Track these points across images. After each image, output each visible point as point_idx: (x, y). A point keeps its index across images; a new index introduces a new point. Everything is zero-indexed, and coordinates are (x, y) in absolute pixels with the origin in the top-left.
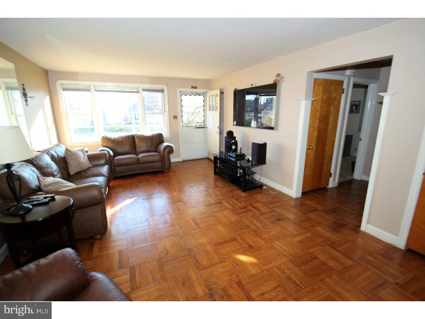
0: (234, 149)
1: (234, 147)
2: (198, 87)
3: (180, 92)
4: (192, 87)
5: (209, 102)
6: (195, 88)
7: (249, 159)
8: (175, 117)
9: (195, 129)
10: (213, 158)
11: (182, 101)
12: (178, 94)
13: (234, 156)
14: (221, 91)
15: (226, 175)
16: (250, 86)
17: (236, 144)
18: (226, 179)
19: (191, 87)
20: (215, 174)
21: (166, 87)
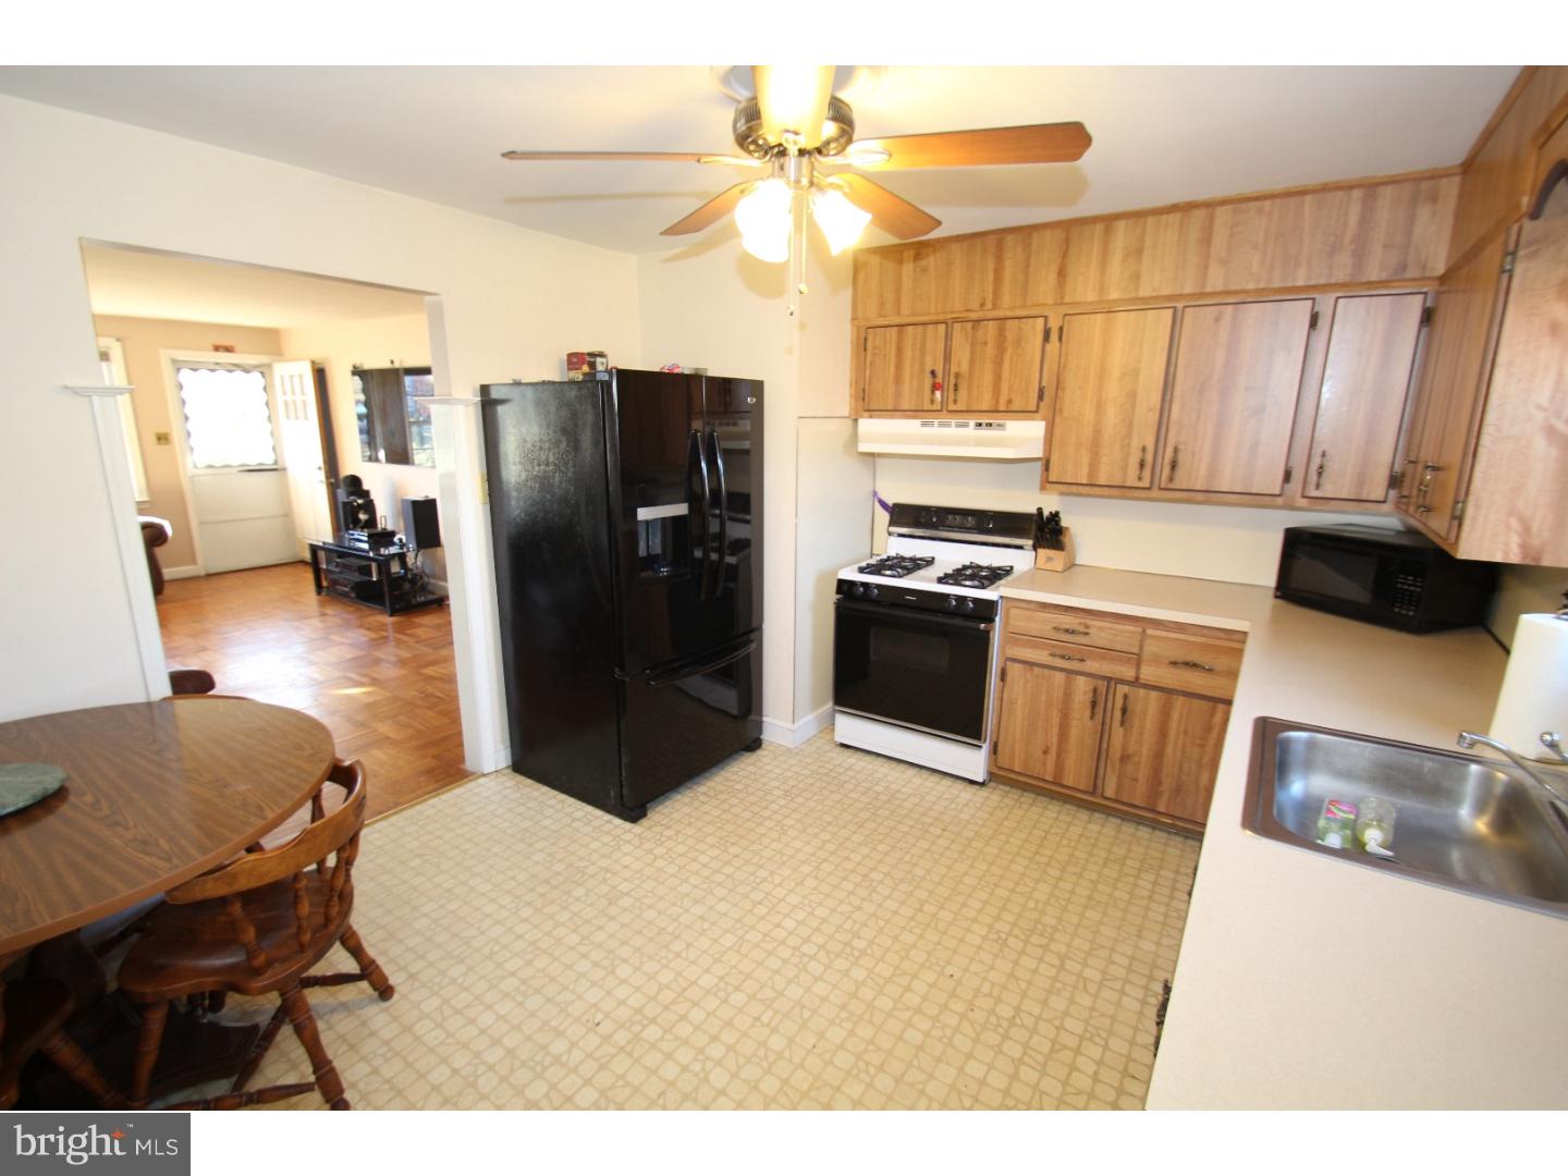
0: (366, 521)
1: (363, 517)
2: (236, 349)
3: (174, 361)
4: (217, 348)
5: (285, 393)
6: (229, 349)
7: (401, 540)
8: (163, 438)
9: (242, 474)
10: (307, 556)
11: (184, 402)
12: (167, 368)
13: (366, 539)
14: (317, 366)
15: (345, 586)
16: (387, 365)
17: (369, 507)
18: (345, 595)
19: (212, 348)
20: (319, 593)
21: (118, 344)
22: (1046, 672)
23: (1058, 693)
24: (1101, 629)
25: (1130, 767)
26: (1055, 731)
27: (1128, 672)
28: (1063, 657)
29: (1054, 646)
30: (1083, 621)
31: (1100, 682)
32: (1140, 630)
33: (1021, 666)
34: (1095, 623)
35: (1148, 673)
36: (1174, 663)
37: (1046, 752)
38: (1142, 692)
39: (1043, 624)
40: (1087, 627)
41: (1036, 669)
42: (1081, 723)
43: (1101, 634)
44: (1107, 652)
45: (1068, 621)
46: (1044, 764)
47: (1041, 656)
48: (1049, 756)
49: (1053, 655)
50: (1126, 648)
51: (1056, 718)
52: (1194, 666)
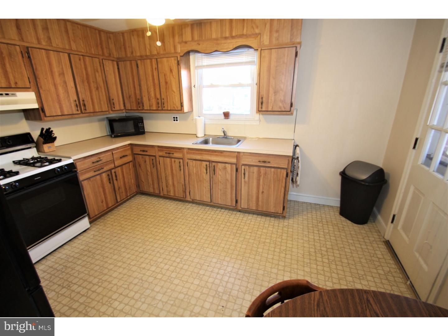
22: (94, 178)
23: (99, 182)
24: (103, 157)
25: (121, 190)
26: (102, 194)
27: (112, 166)
28: (97, 171)
29: (94, 169)
30: (98, 157)
31: (108, 172)
32: (111, 153)
33: (87, 181)
34: (101, 156)
35: (117, 163)
36: (121, 158)
37: (102, 202)
38: (117, 169)
39: (88, 163)
40: (100, 158)
41: (91, 179)
42: (108, 186)
43: (104, 158)
44: (107, 163)
45: (94, 159)
46: (103, 206)
47: (91, 174)
48: (104, 203)
49: (95, 171)
50: (110, 160)
51: (101, 190)
52: (124, 156)
